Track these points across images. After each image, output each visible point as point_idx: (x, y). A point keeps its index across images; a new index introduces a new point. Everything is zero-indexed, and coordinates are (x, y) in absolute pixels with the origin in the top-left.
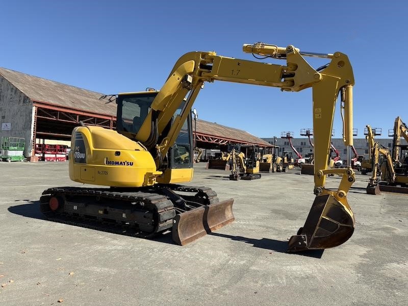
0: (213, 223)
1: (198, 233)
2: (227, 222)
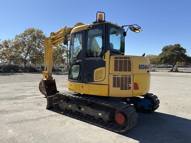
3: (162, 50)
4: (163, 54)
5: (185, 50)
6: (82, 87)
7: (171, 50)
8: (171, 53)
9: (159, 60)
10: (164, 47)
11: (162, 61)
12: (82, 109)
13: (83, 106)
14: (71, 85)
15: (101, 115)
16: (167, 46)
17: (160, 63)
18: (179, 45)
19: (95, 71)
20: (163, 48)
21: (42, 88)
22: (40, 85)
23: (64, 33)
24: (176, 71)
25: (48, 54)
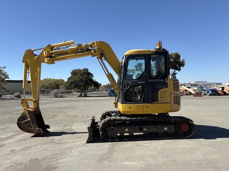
3: (71, 73)
4: (72, 78)
5: (92, 75)
6: (148, 107)
7: (80, 74)
8: (81, 77)
9: (68, 84)
10: (73, 71)
11: (72, 86)
12: (144, 129)
13: (145, 127)
14: (129, 107)
15: (167, 129)
16: (76, 70)
17: (70, 87)
18: (88, 70)
19: (159, 91)
20: (71, 72)
21: (27, 124)
22: (19, 120)
23: (79, 49)
24: (86, 96)
25: (36, 73)
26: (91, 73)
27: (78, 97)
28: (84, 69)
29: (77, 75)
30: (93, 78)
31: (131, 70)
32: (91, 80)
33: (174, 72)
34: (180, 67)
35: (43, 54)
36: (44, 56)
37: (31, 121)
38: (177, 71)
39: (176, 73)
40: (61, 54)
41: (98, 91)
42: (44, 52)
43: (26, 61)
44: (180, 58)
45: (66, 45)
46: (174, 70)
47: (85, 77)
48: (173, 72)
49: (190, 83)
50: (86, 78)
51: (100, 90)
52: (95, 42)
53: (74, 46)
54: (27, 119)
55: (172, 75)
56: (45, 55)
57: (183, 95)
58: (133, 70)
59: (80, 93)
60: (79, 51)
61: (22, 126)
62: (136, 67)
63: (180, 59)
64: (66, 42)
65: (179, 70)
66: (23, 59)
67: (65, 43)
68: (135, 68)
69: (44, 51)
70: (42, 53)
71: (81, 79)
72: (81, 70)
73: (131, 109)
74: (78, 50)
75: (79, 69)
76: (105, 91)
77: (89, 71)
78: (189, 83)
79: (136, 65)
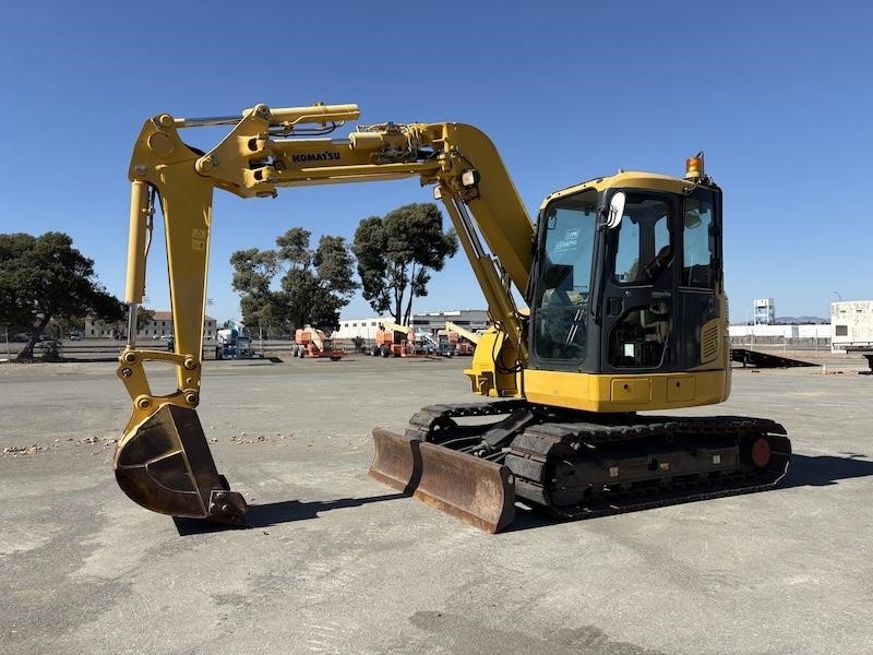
0: (430, 487)
1: (396, 478)
2: (460, 514)
5: (88, 264)
6: (678, 385)
7: (31, 258)
8: (35, 271)
12: (662, 466)
13: (666, 454)
14: (626, 386)
15: (719, 462)
18: (68, 241)
19: (704, 330)
21: (170, 474)
22: (128, 455)
23: (393, 145)
24: (53, 357)
25: (195, 231)
26: (85, 255)
27: (12, 361)
28: (49, 237)
29: (16, 262)
30: (91, 279)
31: (264, 255)
32: (85, 288)
33: (422, 271)
34: (441, 257)
35: (237, 146)
36: (240, 156)
37: (186, 459)
38: (430, 271)
39: (429, 278)
40: (311, 158)
41: (78, 338)
42: (244, 140)
43: (146, 170)
44: (441, 223)
45: (323, 121)
46: (421, 266)
47: (57, 274)
48: (417, 273)
49: (445, 314)
50: (60, 277)
51: (88, 332)
52: (444, 124)
53: (372, 130)
54: (169, 447)
55: (412, 284)
56: (246, 151)
57: (452, 354)
58: (272, 255)
59: (21, 347)
60: (392, 152)
61: (143, 486)
62: (281, 242)
63: (441, 229)
64: (329, 108)
65: (438, 266)
66: (134, 162)
67: (326, 112)
68: (279, 249)
69: (241, 131)
70: (232, 143)
71: (33, 283)
72: (33, 239)
73: (629, 391)
74: (387, 147)
75: (22, 236)
76: (111, 336)
77: (72, 247)
78: (442, 315)
79: (283, 236)
